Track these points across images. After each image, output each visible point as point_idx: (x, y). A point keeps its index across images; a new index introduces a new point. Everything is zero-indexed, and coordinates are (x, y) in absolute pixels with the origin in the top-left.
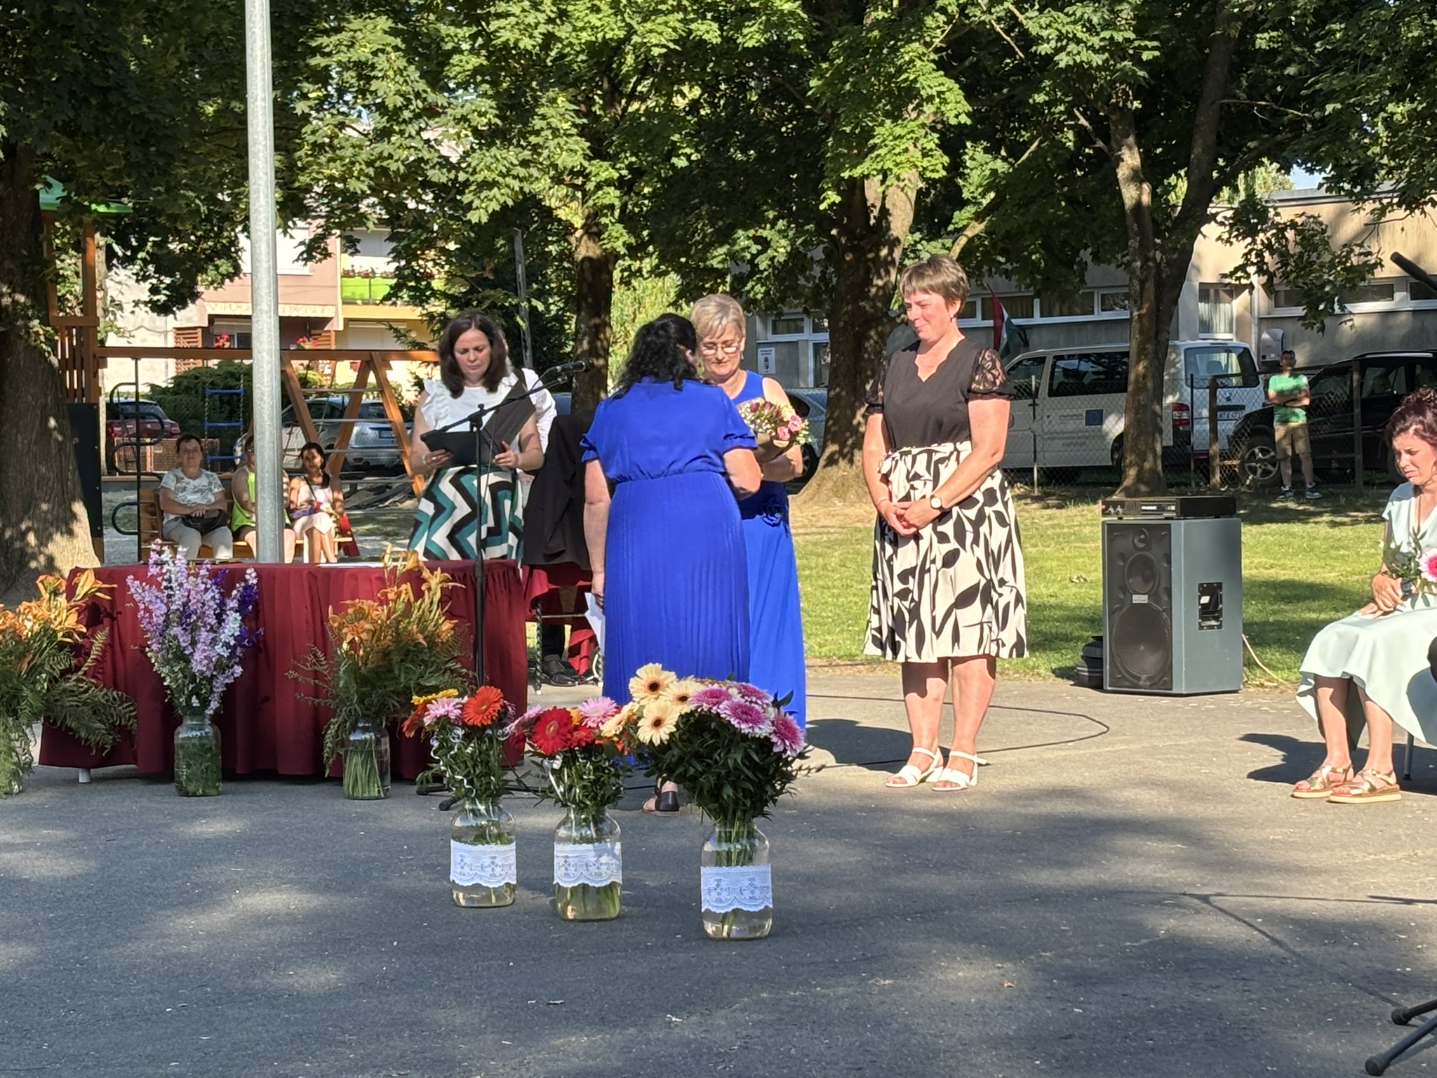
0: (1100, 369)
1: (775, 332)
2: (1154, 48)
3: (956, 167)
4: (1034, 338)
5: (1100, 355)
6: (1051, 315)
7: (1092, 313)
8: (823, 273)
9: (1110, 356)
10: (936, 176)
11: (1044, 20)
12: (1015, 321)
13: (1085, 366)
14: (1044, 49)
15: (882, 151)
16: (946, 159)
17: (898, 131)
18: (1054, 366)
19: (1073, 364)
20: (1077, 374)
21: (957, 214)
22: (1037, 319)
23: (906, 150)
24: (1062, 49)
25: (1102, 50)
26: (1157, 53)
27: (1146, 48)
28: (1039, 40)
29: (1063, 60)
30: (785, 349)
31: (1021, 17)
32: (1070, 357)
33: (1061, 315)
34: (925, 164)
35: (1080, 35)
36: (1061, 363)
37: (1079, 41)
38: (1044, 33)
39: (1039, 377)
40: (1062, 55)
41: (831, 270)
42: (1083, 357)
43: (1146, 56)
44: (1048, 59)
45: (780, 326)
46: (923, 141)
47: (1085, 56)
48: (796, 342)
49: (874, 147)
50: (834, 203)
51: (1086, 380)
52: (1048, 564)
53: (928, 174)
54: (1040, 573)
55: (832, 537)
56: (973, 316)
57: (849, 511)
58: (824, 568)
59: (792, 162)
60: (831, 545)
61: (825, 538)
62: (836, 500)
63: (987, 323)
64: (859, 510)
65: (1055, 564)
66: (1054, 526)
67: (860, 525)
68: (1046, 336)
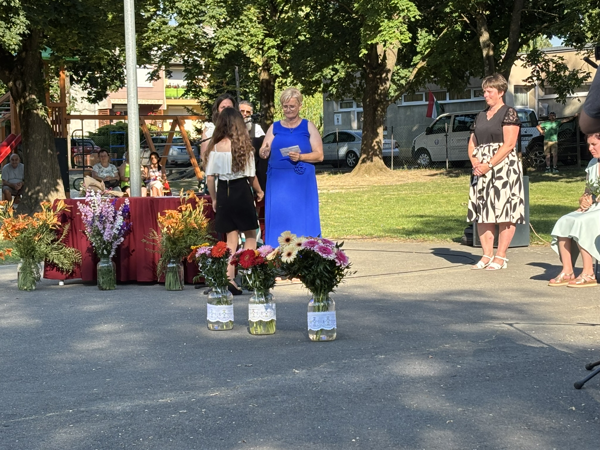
1: (341, 107)
3: (414, 39)
4: (446, 108)
6: (453, 99)
7: (470, 98)
8: (360, 83)
10: (407, 42)
12: (439, 102)
13: (468, 119)
15: (384, 33)
16: (411, 35)
17: (391, 24)
18: (455, 119)
19: (462, 118)
20: (464, 123)
21: (414, 58)
22: (448, 101)
23: (394, 32)
30: (345, 115)
32: (462, 116)
33: (458, 99)
34: (402, 38)
36: (457, 118)
39: (448, 124)
41: (364, 81)
42: (466, 116)
45: (343, 105)
46: (401, 28)
48: (350, 112)
49: (381, 31)
50: (365, 54)
51: (468, 125)
52: (452, 199)
53: (403, 42)
54: (448, 202)
55: (364, 190)
56: (422, 100)
57: (371, 179)
58: (361, 201)
59: (347, 37)
60: (364, 192)
61: (361, 190)
62: (366, 175)
63: (427, 103)
64: (375, 179)
65: (455, 198)
66: (454, 184)
67: (376, 185)
68: (451, 107)
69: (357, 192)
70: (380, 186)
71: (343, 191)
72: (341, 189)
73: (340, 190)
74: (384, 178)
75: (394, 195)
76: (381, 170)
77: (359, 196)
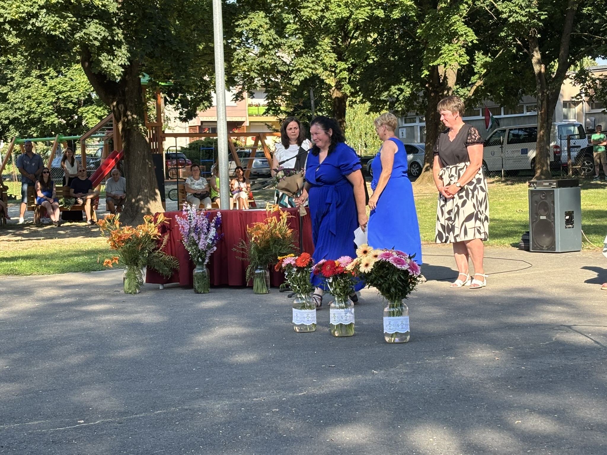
0: (526, 133)
1: (405, 123)
2: (545, 15)
3: (472, 61)
4: (501, 122)
5: (526, 128)
6: (507, 114)
7: (523, 113)
8: (423, 101)
9: (530, 128)
10: (465, 64)
11: (504, 6)
12: (495, 117)
13: (521, 133)
14: (504, 16)
15: (444, 55)
16: (468, 58)
17: (450, 48)
18: (509, 133)
19: (516, 132)
20: (518, 136)
21: (472, 78)
22: (503, 116)
23: (454, 55)
24: (511, 16)
25: (526, 16)
26: (546, 16)
27: (542, 14)
28: (502, 13)
29: (511, 20)
30: (409, 129)
31: (495, 5)
32: (515, 129)
33: (512, 114)
34: (461, 60)
35: (517, 10)
36: (512, 132)
37: (517, 13)
38: (504, 10)
39: (504, 137)
40: (511, 18)
41: (426, 99)
42: (519, 129)
43: (542, 17)
44: (506, 19)
45: (407, 120)
46: (459, 51)
47: (520, 18)
48: (413, 126)
49: (441, 54)
50: (426, 75)
51: (521, 138)
53: (462, 63)
54: (505, 209)
55: (428, 197)
56: (479, 115)
58: (425, 208)
59: (411, 60)
60: (427, 200)
61: (425, 197)
62: (429, 184)
63: (484, 118)
65: (510, 205)
66: (510, 192)
68: (506, 122)
69: (421, 200)
77: (423, 204)
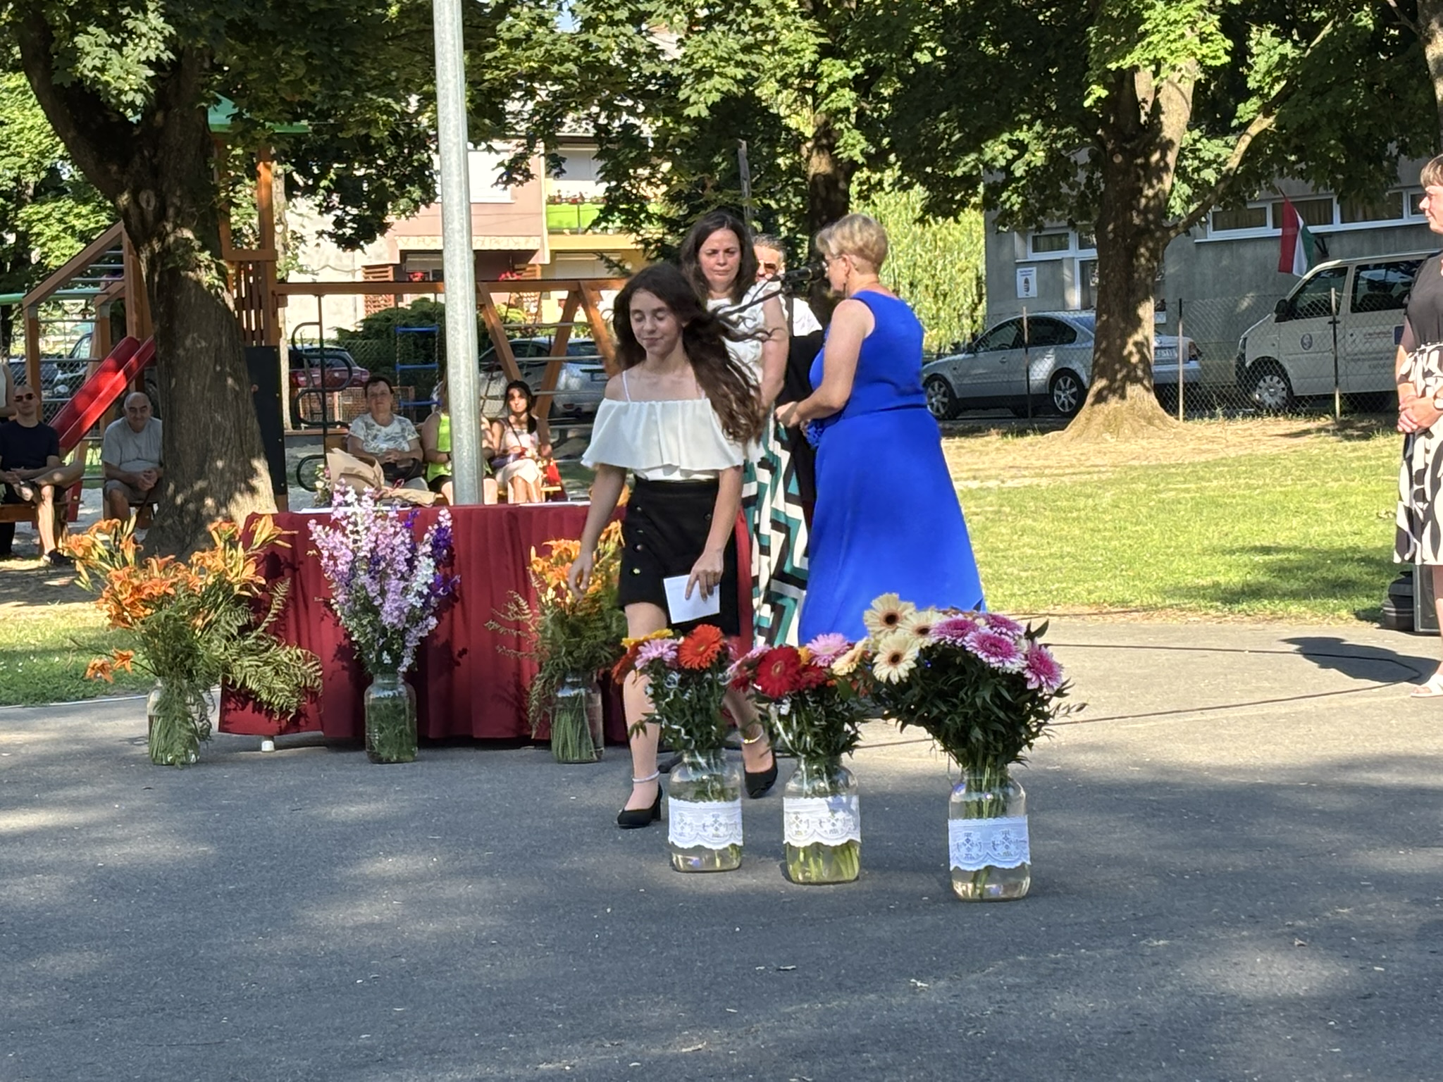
1: (1036, 249)
3: (1240, 54)
4: (1333, 246)
5: (1411, 263)
6: (1353, 221)
7: (1401, 217)
8: (1089, 179)
10: (1218, 63)
12: (1313, 229)
13: (1394, 276)
15: (1155, 38)
16: (1229, 44)
17: (1173, 15)
18: (1357, 277)
19: (1380, 274)
20: (1384, 286)
21: (1241, 106)
22: (1337, 226)
23: (1182, 36)
30: (1048, 269)
32: (1377, 266)
33: (1365, 219)
34: (1205, 50)
36: (1365, 274)
39: (1340, 290)
41: (1098, 174)
42: (1388, 266)
45: (1041, 242)
46: (1201, 24)
48: (1060, 261)
49: (1145, 34)
50: (1099, 99)
51: (1395, 292)
52: (1352, 500)
53: (1209, 62)
54: (1342, 510)
55: (1104, 477)
56: (1263, 224)
57: (1122, 447)
58: (1094, 509)
59: (1052, 54)
60: (1102, 485)
61: (1095, 477)
62: (1107, 436)
63: (1279, 232)
64: (1136, 446)
65: (1360, 499)
66: (1359, 459)
67: (1136, 463)
68: (1347, 244)
69: (1084, 484)
70: (1148, 467)
71: (1044, 482)
72: (1037, 475)
73: (1036, 481)
74: (1158, 443)
75: (1187, 491)
76: (1150, 421)
77: (1088, 496)
